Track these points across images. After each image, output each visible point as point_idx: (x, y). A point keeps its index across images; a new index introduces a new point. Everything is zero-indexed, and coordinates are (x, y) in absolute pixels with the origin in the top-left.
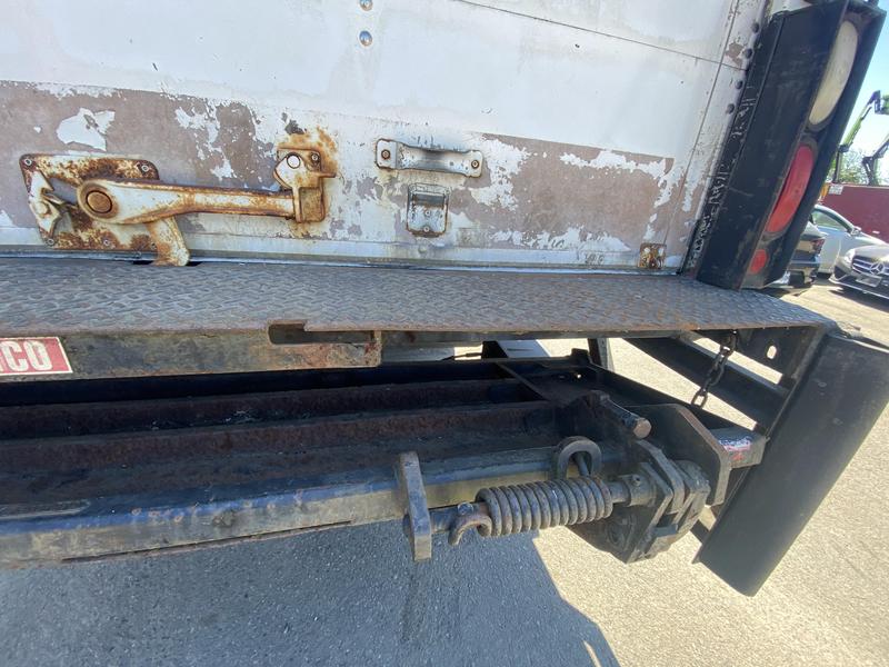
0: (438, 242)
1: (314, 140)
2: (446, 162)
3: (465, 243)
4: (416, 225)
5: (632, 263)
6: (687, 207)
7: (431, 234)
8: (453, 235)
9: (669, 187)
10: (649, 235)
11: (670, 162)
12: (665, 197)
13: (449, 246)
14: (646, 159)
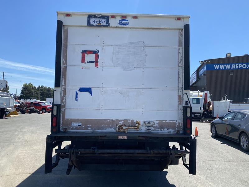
0: (150, 130)
1: (138, 122)
2: (150, 123)
3: (153, 130)
4: (148, 129)
5: (175, 132)
6: (181, 125)
7: (149, 130)
8: (152, 130)
9: (177, 123)
10: (176, 129)
11: (176, 121)
12: (177, 125)
13: (151, 131)
14: (173, 121)
